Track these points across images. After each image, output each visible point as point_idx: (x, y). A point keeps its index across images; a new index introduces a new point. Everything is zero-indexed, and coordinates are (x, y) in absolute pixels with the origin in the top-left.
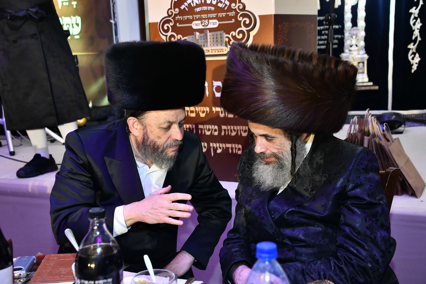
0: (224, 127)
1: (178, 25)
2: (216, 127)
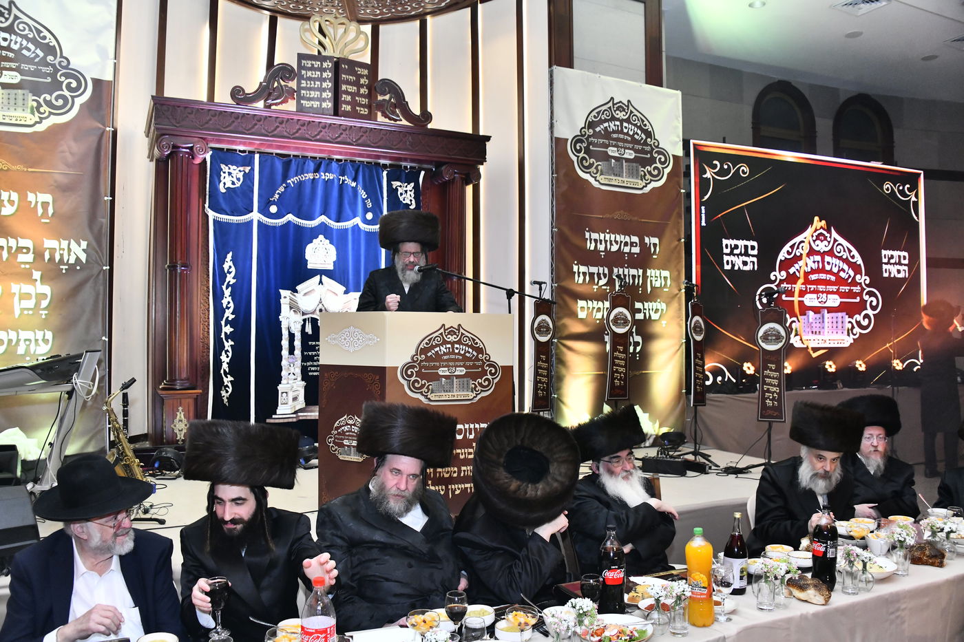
0: (463, 468)
1: (423, 370)
2: (456, 469)
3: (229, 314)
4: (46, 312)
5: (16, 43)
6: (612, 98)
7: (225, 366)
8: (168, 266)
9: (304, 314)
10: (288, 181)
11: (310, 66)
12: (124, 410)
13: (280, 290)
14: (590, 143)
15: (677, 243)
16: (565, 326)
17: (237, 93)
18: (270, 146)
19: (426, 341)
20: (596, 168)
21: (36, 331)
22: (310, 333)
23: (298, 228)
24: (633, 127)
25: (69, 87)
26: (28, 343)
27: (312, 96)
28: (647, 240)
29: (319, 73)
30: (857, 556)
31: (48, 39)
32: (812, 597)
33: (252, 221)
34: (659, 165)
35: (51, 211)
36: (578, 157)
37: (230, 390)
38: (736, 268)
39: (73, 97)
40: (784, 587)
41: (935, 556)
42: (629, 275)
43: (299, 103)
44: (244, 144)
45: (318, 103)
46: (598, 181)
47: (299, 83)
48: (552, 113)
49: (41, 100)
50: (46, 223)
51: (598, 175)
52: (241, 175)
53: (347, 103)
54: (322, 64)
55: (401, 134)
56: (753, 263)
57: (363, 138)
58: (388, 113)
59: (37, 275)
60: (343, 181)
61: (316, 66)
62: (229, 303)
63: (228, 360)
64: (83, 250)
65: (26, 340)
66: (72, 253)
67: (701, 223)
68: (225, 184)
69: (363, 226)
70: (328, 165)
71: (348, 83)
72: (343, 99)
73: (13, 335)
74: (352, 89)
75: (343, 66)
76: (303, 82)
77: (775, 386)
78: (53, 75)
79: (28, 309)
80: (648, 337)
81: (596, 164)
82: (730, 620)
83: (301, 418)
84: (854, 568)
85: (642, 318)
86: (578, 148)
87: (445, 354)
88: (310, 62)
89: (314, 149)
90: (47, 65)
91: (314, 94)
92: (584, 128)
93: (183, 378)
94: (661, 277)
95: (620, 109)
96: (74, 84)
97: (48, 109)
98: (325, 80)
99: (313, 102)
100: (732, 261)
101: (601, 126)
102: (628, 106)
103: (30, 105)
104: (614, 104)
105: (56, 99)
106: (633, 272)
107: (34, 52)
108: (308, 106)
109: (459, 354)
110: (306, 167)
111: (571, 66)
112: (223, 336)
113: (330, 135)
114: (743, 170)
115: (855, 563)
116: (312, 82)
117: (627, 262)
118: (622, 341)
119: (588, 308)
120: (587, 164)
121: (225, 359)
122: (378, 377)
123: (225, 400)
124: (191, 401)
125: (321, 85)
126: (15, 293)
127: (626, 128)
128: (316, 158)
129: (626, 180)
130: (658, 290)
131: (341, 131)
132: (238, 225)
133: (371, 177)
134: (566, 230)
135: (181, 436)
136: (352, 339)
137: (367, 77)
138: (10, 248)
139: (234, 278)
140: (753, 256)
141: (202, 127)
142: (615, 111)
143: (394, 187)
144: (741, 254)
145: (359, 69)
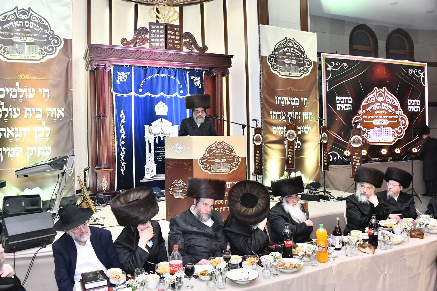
1: (208, 160)
3: (123, 136)
4: (49, 139)
5: (32, 25)
6: (286, 38)
7: (122, 158)
8: (97, 117)
9: (155, 135)
10: (146, 78)
11: (154, 28)
12: (85, 179)
13: (145, 125)
14: (276, 58)
15: (316, 100)
16: (267, 138)
17: (123, 41)
18: (138, 63)
19: (209, 148)
20: (280, 69)
21: (45, 146)
22: (158, 143)
23: (151, 98)
24: (295, 50)
25: (54, 43)
26: (41, 152)
27: (155, 41)
28: (302, 99)
29: (158, 31)
30: (386, 234)
31: (44, 22)
32: (368, 251)
33: (131, 96)
34: (307, 66)
35: (49, 96)
36: (271, 64)
37: (125, 169)
38: (342, 109)
39: (56, 47)
40: (356, 247)
41: (420, 234)
42: (295, 115)
43: (150, 45)
44: (127, 63)
45: (158, 44)
46: (280, 74)
47: (150, 36)
48: (260, 45)
49: (43, 49)
50: (47, 101)
51: (280, 71)
52: (126, 76)
53: (171, 43)
54: (159, 27)
55: (194, 56)
56: (350, 107)
57: (178, 58)
58: (188, 47)
59: (44, 123)
60: (170, 77)
61: (157, 28)
62: (123, 131)
63: (123, 156)
64: (63, 112)
65: (40, 151)
66: (58, 113)
67: (326, 90)
68: (119, 80)
69: (179, 96)
70: (163, 70)
71: (171, 34)
72: (169, 42)
73: (35, 149)
74: (173, 37)
75: (169, 27)
76: (151, 35)
77: (358, 162)
78: (47, 38)
79: (41, 138)
80: (303, 142)
81: (279, 67)
82: (334, 260)
83: (155, 180)
84: (385, 240)
85: (301, 133)
86: (272, 60)
87: (217, 153)
88: (154, 26)
89: (157, 64)
90: (45, 34)
91: (157, 40)
92: (274, 51)
93: (105, 164)
94: (308, 115)
95: (290, 42)
96: (56, 42)
97: (46, 53)
98: (161, 34)
99: (156, 44)
100: (340, 106)
101: (282, 50)
102: (293, 41)
103: (38, 51)
104: (287, 40)
105: (49, 48)
106: (297, 113)
107: (39, 29)
108: (154, 45)
109: (223, 153)
110: (154, 72)
111: (268, 24)
112: (121, 145)
113: (164, 58)
114: (345, 66)
115: (386, 237)
116: (156, 35)
117: (294, 109)
118: (292, 144)
119: (277, 130)
120: (275, 67)
121: (122, 155)
122: (190, 164)
123: (123, 173)
124: (109, 174)
125: (159, 36)
126: (35, 131)
127: (292, 50)
128: (158, 67)
129: (293, 73)
130: (308, 121)
131: (169, 56)
132: (126, 98)
133: (182, 75)
134: (267, 96)
135: (104, 189)
136: (178, 148)
137: (179, 31)
138: (32, 112)
139: (124, 121)
140: (350, 104)
141: (109, 56)
142: (287, 43)
143: (192, 79)
144: (344, 103)
145: (175, 28)
